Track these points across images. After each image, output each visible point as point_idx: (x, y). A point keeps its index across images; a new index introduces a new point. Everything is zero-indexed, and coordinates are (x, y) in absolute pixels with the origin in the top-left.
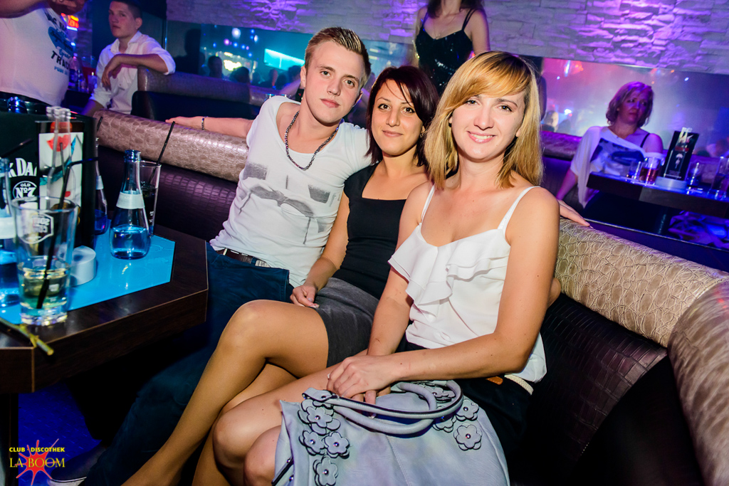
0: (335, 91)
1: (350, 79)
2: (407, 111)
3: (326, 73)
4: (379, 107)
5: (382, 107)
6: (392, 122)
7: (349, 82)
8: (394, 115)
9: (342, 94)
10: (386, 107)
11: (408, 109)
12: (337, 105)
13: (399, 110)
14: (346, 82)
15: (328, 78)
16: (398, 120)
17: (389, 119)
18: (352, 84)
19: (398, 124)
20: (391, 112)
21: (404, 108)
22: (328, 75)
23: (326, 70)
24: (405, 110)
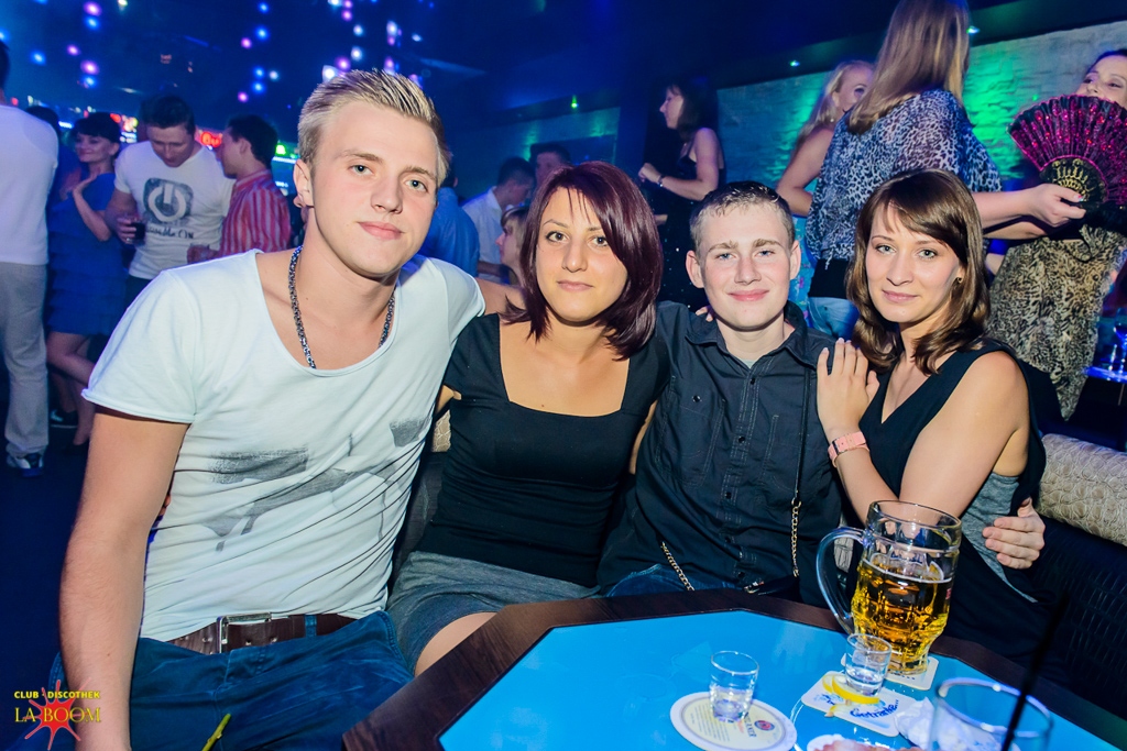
0: (391, 203)
1: (416, 177)
2: (599, 242)
3: (361, 169)
4: (548, 237)
5: (553, 237)
6: (573, 264)
7: (416, 183)
8: (576, 250)
9: (406, 207)
10: (559, 236)
11: (600, 240)
12: (398, 233)
13: (585, 242)
14: (409, 183)
15: (369, 177)
16: (584, 260)
17: (566, 258)
18: (421, 187)
19: (583, 267)
20: (569, 246)
21: (593, 238)
22: (367, 172)
23: (362, 162)
24: (595, 241)
